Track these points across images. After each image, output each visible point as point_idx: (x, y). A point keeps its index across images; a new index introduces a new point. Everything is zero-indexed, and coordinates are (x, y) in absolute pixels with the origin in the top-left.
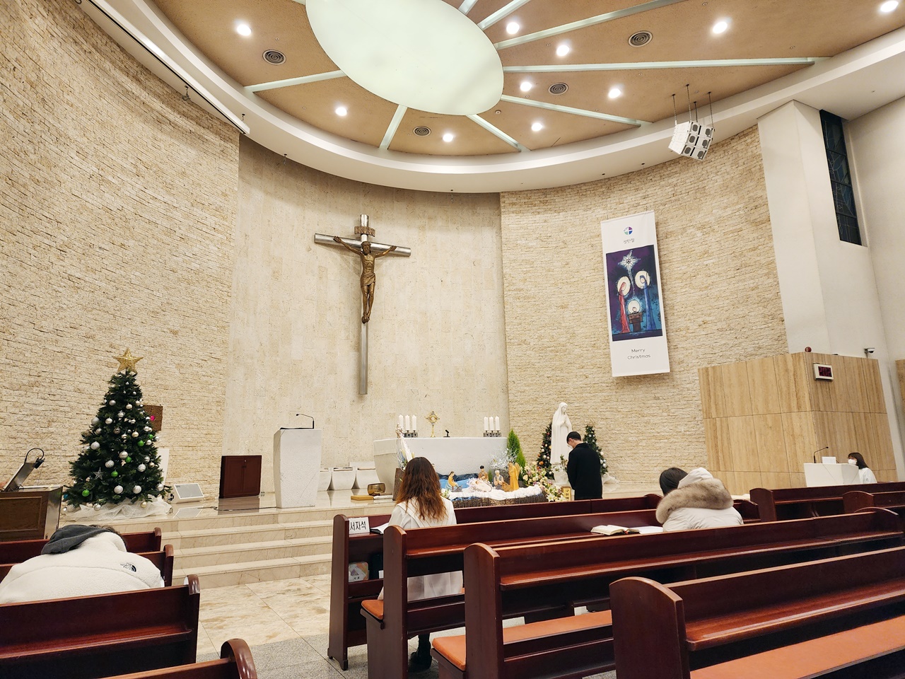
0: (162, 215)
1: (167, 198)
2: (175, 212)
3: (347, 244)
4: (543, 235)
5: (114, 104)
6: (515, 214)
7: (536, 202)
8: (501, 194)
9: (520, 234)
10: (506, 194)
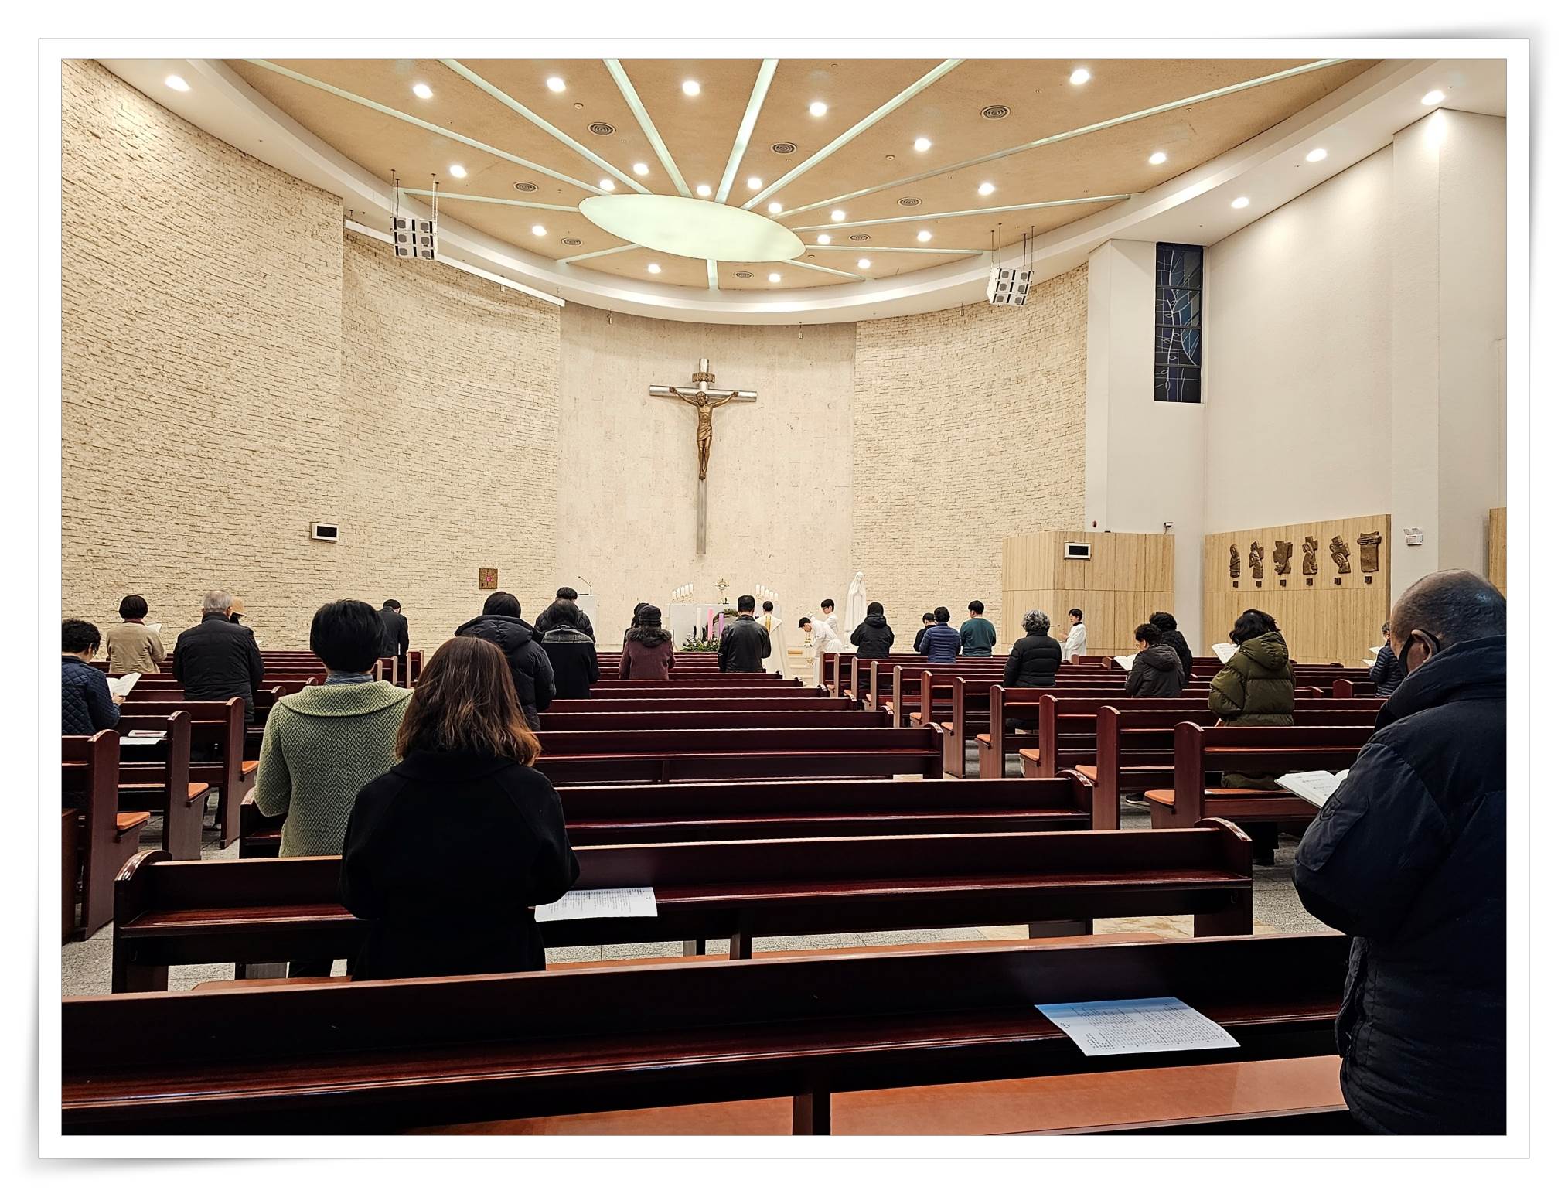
0: (488, 403)
1: (492, 385)
2: (499, 397)
3: (684, 394)
4: (900, 373)
5: (438, 316)
6: (871, 348)
7: (895, 333)
8: (858, 324)
9: (875, 372)
10: (863, 323)
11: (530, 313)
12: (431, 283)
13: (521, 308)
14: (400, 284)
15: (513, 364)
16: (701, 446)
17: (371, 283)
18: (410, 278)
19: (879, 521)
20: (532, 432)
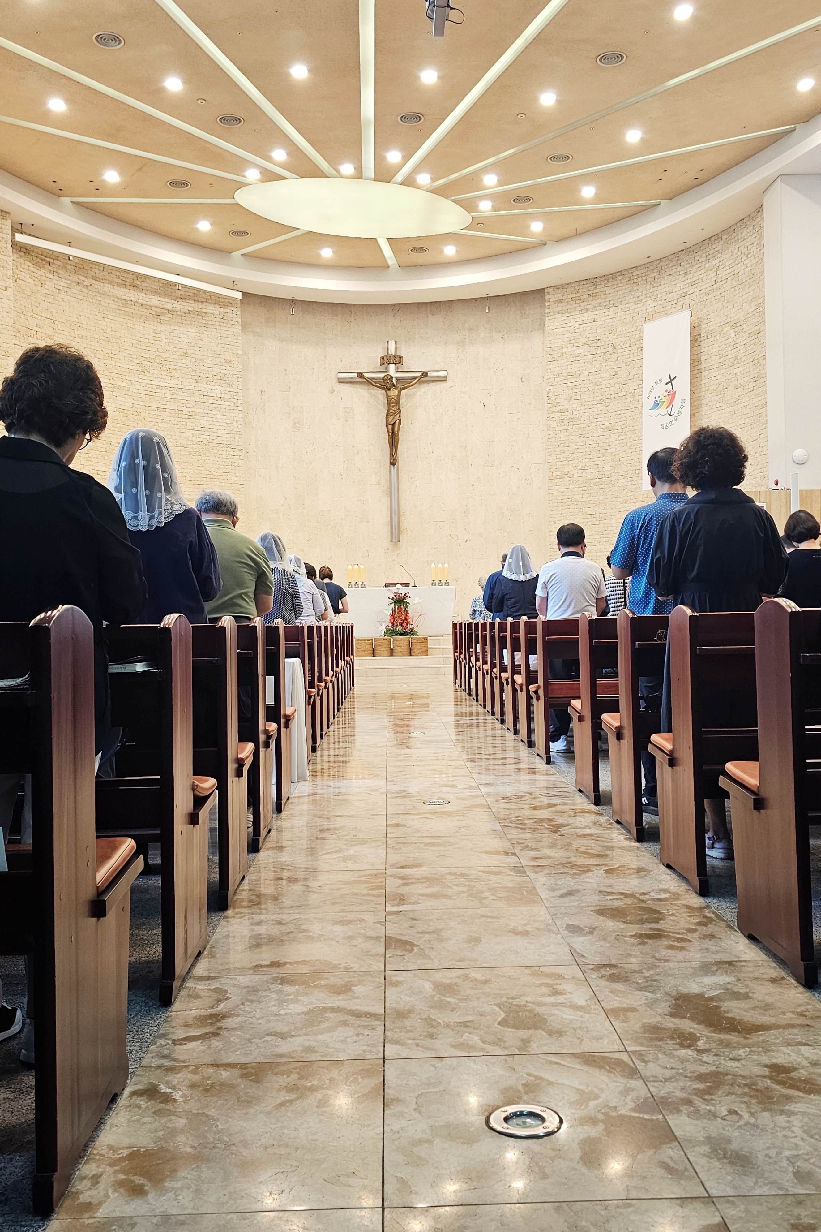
0: (169, 400)
1: (173, 382)
2: (181, 394)
3: (373, 378)
4: (590, 339)
5: (116, 319)
6: (561, 315)
7: (585, 297)
8: (546, 291)
9: (566, 340)
10: (552, 289)
11: (210, 308)
12: (107, 287)
13: (200, 305)
14: (76, 290)
15: (194, 360)
16: (390, 431)
17: (46, 291)
18: (86, 283)
19: (575, 496)
20: (216, 427)
